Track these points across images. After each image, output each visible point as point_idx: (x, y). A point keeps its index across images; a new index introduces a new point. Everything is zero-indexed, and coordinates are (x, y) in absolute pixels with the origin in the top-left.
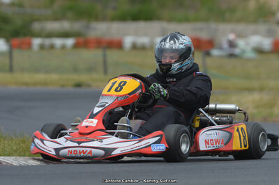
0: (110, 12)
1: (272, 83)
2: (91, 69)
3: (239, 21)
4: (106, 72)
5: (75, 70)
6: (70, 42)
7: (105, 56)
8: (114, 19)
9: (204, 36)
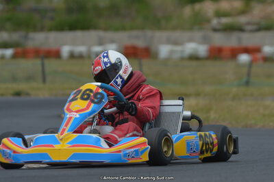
0: (48, 23)
1: (208, 89)
2: (29, 78)
3: (175, 28)
4: (44, 81)
5: (14, 79)
6: (9, 52)
7: (43, 65)
8: (51, 29)
9: (140, 44)
